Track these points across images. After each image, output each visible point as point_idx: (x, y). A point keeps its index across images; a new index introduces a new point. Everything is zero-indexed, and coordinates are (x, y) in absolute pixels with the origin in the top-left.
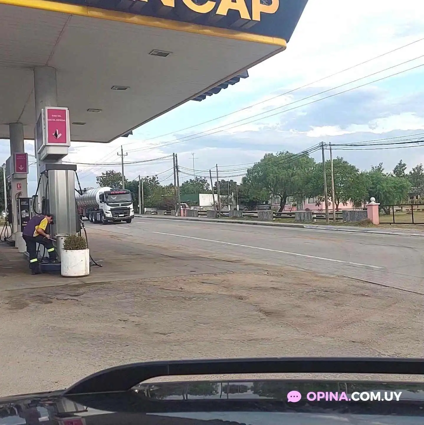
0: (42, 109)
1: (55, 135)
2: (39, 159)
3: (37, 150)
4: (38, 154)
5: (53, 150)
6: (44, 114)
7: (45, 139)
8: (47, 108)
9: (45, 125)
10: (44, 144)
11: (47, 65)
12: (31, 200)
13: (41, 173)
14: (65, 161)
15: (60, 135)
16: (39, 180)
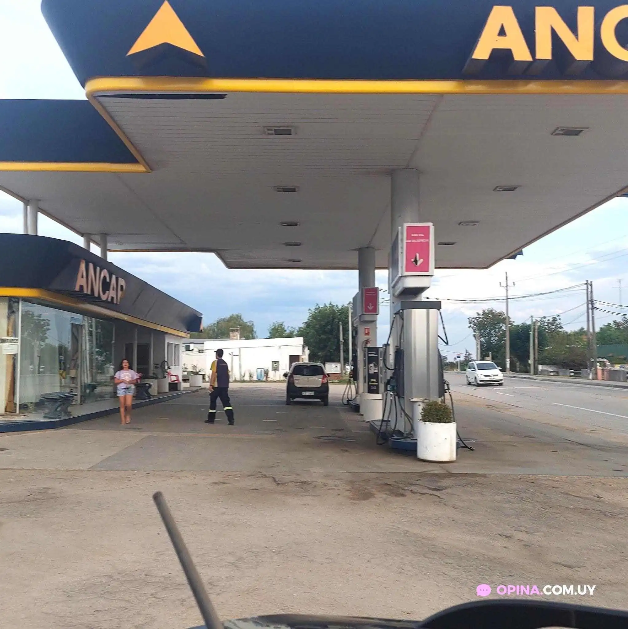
0: (400, 227)
1: (414, 261)
2: (393, 295)
3: (390, 281)
4: (393, 287)
5: (411, 283)
6: (402, 233)
7: (402, 267)
8: (406, 225)
9: (402, 248)
10: (400, 275)
11: (407, 167)
12: (381, 350)
13: (395, 314)
14: (425, 296)
15: (422, 260)
16: (392, 322)
